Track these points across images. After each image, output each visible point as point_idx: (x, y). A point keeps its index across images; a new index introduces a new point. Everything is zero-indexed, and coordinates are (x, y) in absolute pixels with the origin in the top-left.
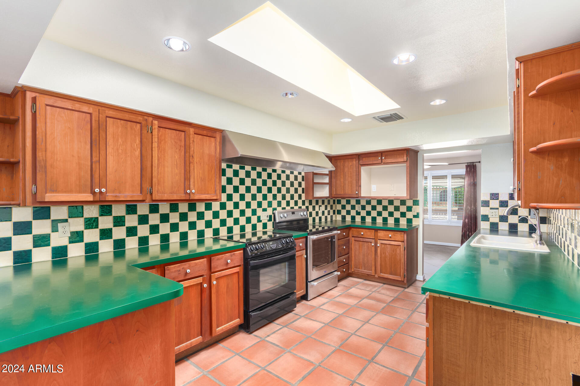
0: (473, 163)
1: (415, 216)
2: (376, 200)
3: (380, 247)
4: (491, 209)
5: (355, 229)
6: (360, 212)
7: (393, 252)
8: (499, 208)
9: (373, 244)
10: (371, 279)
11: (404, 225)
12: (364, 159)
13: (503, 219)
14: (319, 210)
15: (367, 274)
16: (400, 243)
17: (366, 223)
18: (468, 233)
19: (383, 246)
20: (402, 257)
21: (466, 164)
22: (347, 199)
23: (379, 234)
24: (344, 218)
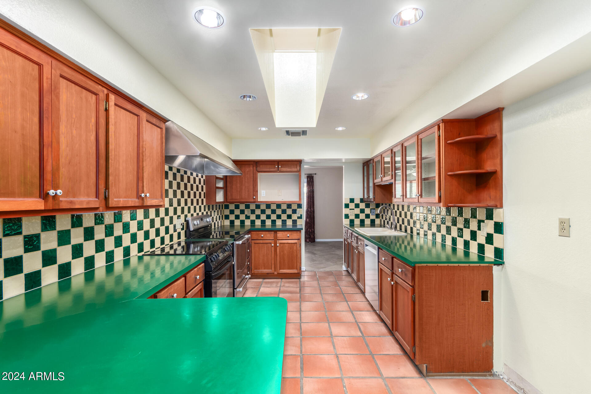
0: (311, 174)
1: (299, 218)
2: (275, 205)
3: (279, 247)
4: (350, 209)
5: (255, 232)
6: (249, 216)
7: (291, 249)
8: (355, 209)
9: (273, 245)
10: (270, 277)
11: (289, 225)
12: (261, 166)
13: (357, 216)
14: (214, 216)
15: (267, 273)
16: (296, 241)
17: (266, 226)
18: (309, 230)
19: (282, 245)
20: (298, 253)
21: (307, 175)
22: (246, 204)
23: (278, 235)
24: (232, 222)
